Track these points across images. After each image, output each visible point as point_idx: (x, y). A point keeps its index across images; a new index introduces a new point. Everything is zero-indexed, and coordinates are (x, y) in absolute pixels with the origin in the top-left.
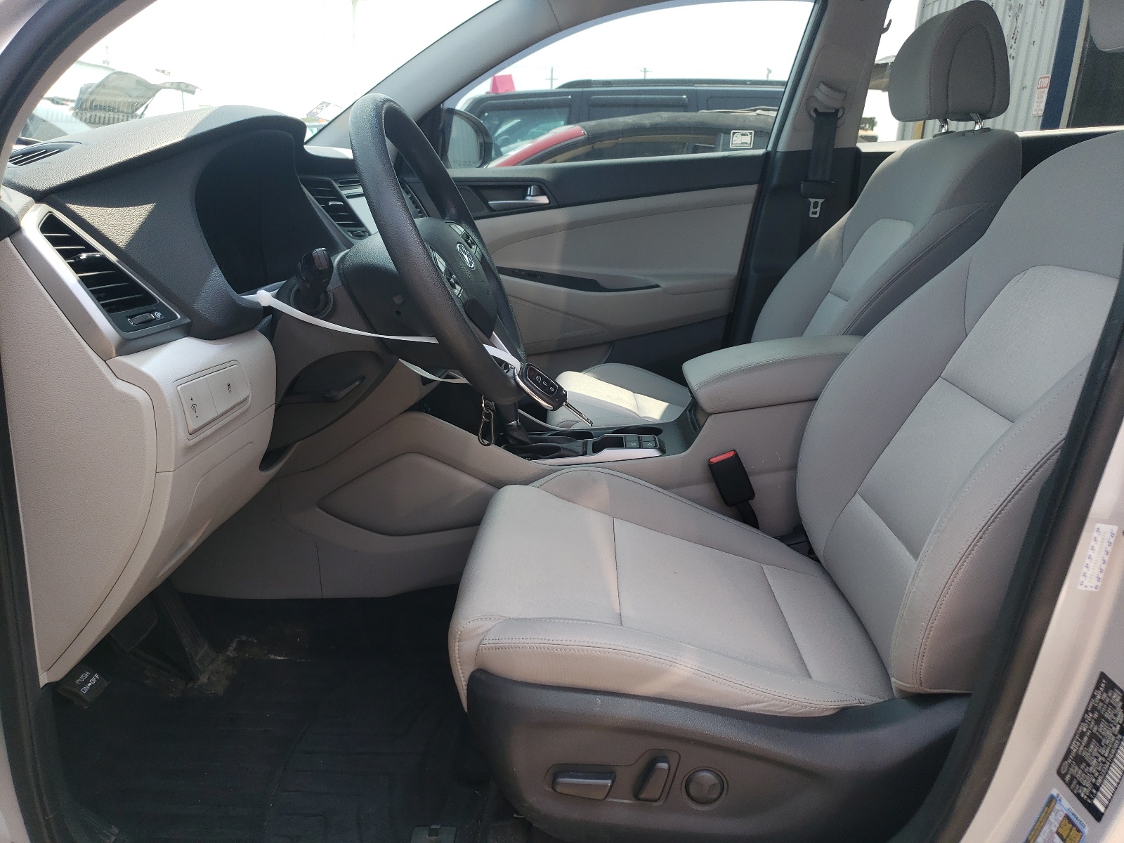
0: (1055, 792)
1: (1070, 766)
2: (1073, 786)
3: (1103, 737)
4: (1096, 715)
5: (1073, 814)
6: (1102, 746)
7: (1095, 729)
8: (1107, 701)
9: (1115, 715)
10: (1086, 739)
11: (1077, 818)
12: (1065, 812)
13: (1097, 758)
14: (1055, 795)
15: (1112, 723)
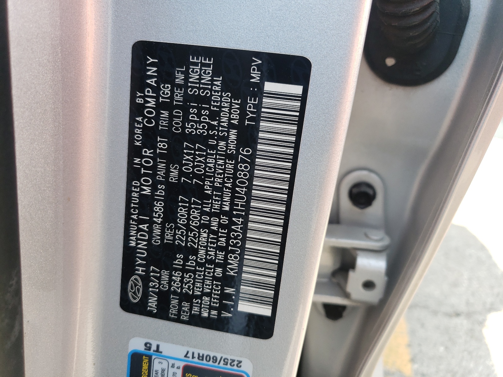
0: (137, 345)
1: (146, 279)
2: (173, 311)
3: (202, 178)
4: (162, 145)
5: (201, 357)
6: (209, 197)
7: (174, 173)
8: (179, 97)
9: (215, 115)
10: (159, 207)
11: (215, 360)
12: (182, 364)
13: (207, 226)
14: (141, 348)
15: (212, 137)
